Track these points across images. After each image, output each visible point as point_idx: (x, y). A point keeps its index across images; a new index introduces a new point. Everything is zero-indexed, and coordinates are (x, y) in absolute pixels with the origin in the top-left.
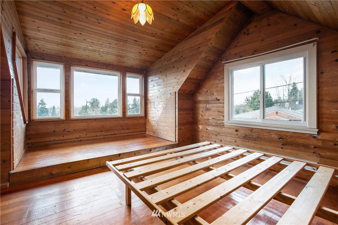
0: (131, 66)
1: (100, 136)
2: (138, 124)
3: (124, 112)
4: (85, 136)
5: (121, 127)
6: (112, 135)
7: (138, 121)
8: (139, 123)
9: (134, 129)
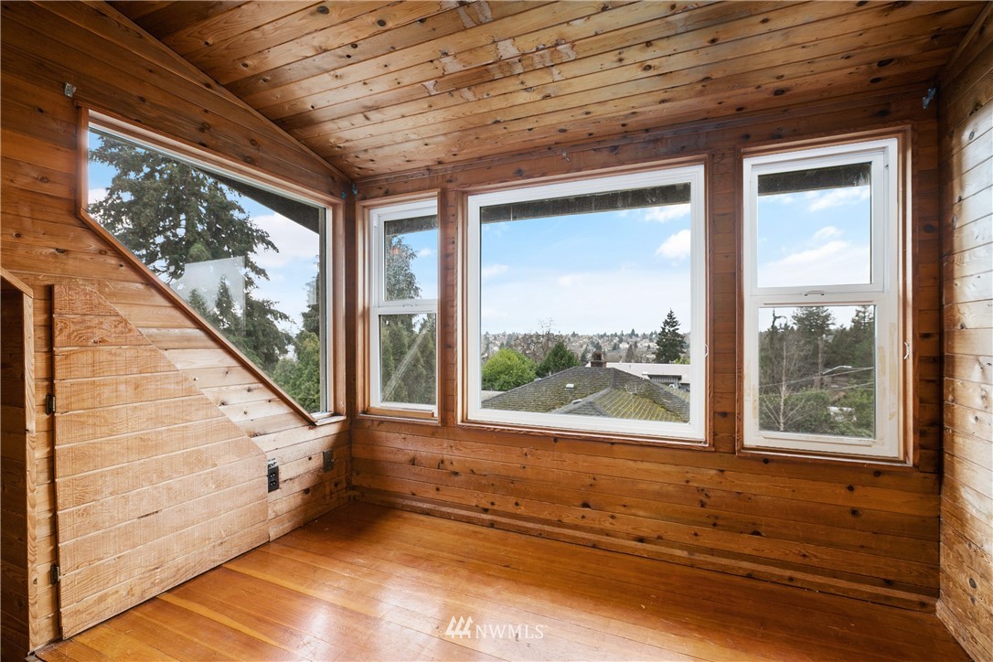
0: (779, 92)
1: (576, 527)
2: (849, 517)
3: (724, 415)
4: (510, 508)
5: (703, 505)
6: (641, 540)
7: (843, 491)
8: (854, 512)
9: (808, 541)
